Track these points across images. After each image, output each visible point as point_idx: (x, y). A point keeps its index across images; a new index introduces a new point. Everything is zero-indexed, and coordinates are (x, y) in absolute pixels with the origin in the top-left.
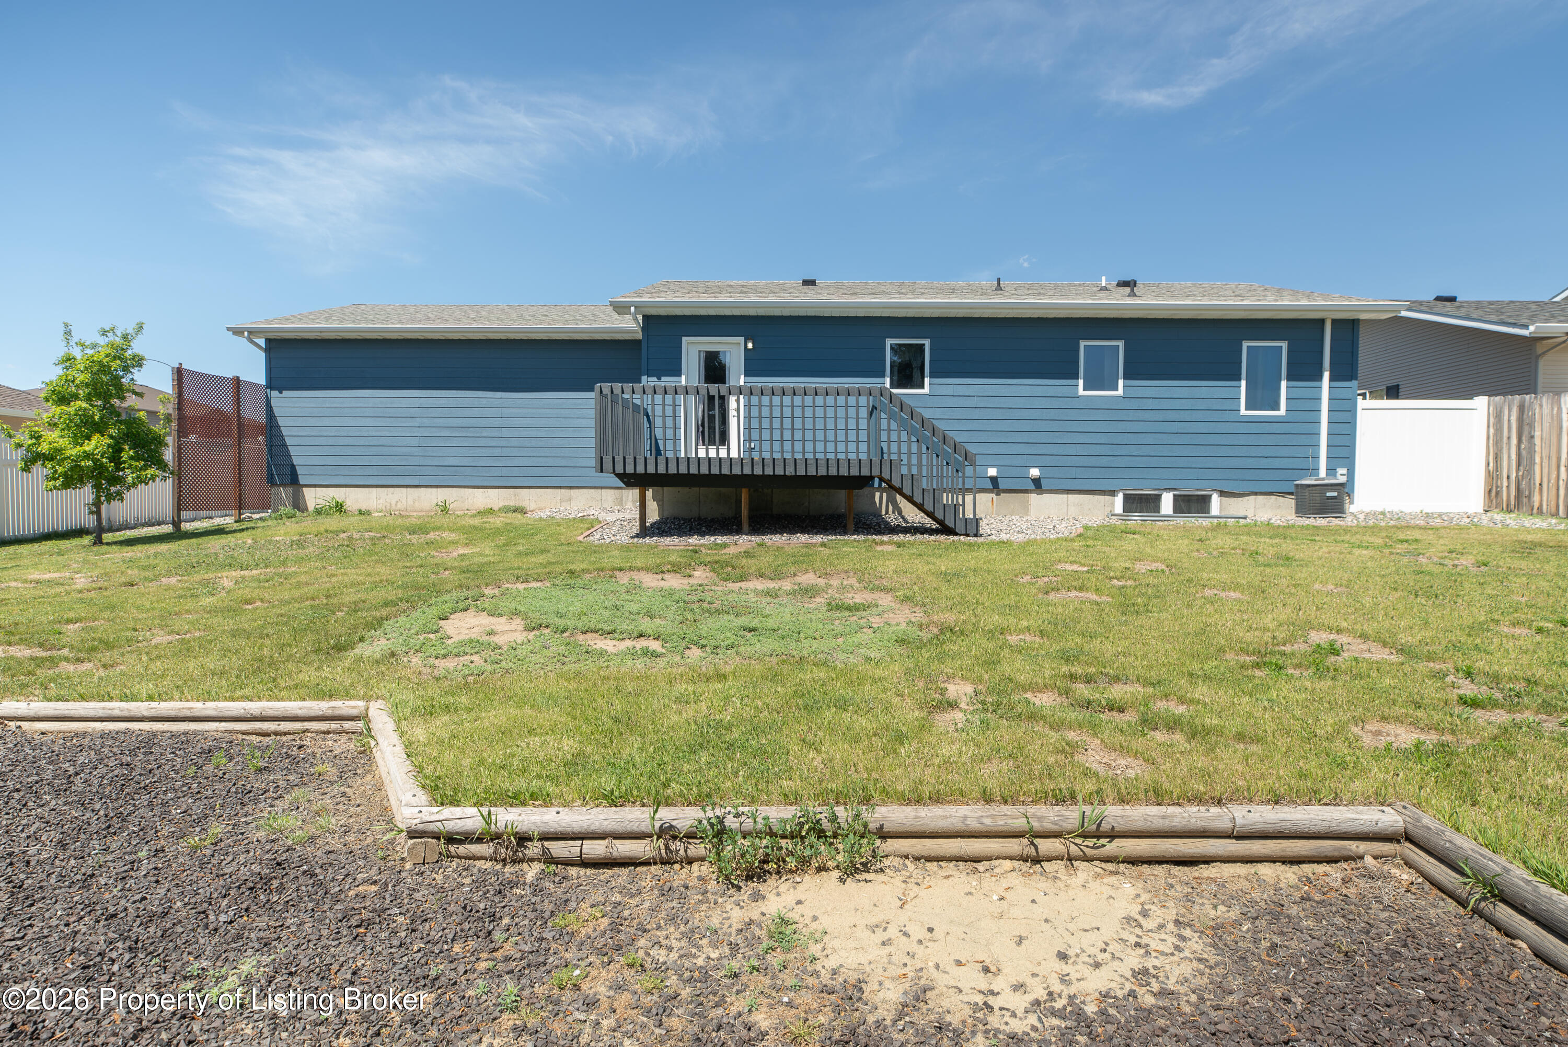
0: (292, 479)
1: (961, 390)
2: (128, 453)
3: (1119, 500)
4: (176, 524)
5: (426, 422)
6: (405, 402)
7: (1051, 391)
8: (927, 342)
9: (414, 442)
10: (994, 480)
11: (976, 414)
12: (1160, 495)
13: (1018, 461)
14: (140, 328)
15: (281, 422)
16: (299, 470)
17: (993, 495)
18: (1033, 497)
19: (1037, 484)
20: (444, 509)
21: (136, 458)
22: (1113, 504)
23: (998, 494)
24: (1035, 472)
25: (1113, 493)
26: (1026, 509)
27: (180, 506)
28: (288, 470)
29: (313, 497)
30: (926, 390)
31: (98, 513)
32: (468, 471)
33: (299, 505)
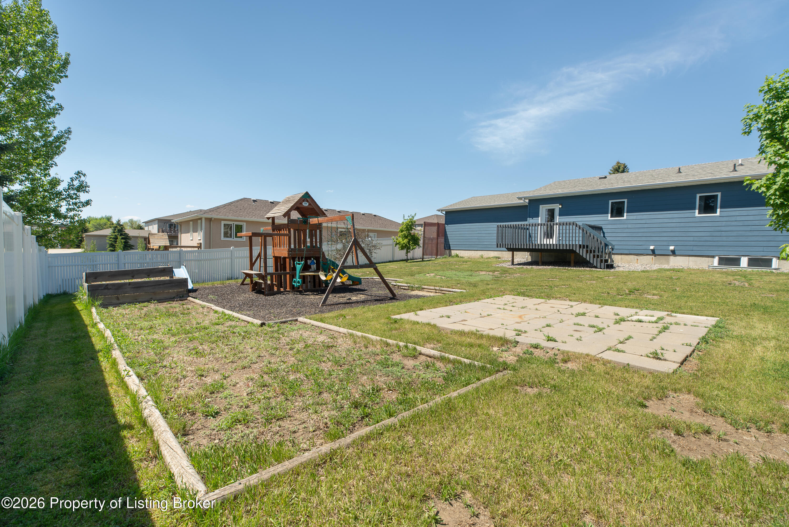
0: (449, 248)
1: (639, 217)
2: (411, 243)
3: (716, 260)
4: (423, 259)
5: (479, 232)
6: (475, 227)
7: (682, 215)
8: (626, 200)
9: (477, 238)
10: (653, 251)
11: (646, 226)
12: (740, 258)
13: (665, 243)
14: (416, 214)
15: (448, 233)
16: (451, 246)
17: (653, 257)
18: (672, 258)
19: (673, 253)
20: (482, 257)
21: (412, 244)
22: (713, 262)
23: (655, 256)
24: (672, 248)
25: (713, 257)
26: (668, 263)
27: (423, 255)
28: (448, 246)
29: (453, 252)
30: (625, 218)
31: (407, 255)
32: (490, 246)
33: (450, 255)
